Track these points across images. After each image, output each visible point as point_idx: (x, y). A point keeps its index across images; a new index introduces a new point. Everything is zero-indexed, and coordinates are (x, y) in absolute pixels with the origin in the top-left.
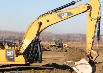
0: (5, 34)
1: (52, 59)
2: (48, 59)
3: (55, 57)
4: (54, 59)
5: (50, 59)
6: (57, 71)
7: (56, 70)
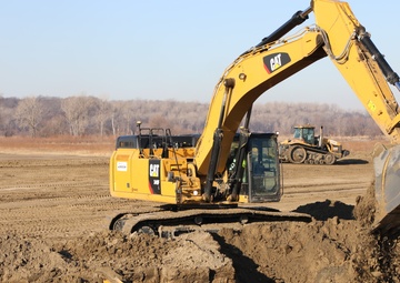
0: (192, 114)
1: (332, 187)
2: (318, 188)
3: (339, 181)
4: (337, 187)
5: (324, 188)
6: (341, 225)
7: (338, 222)
